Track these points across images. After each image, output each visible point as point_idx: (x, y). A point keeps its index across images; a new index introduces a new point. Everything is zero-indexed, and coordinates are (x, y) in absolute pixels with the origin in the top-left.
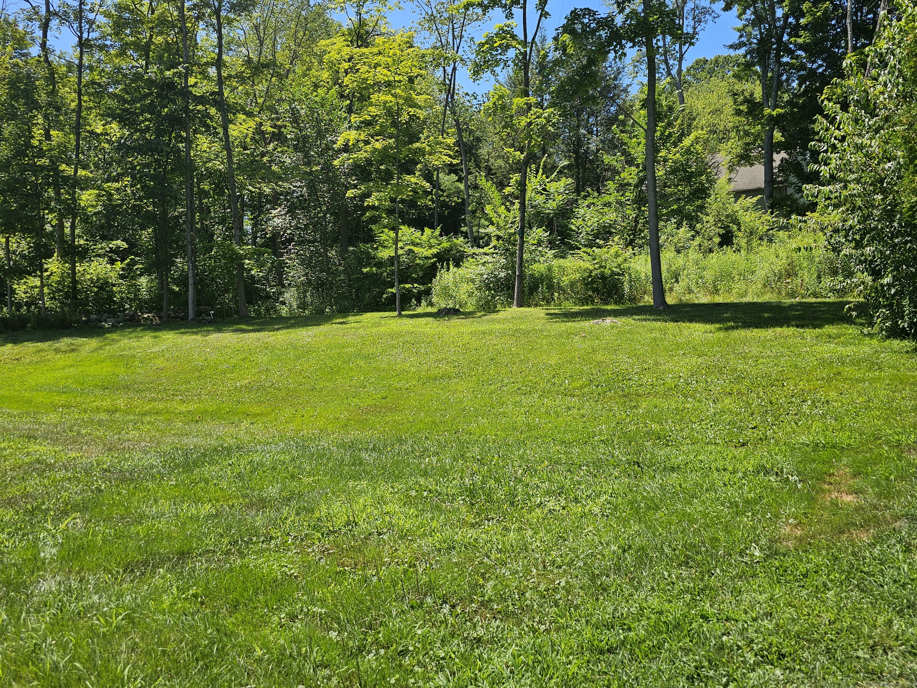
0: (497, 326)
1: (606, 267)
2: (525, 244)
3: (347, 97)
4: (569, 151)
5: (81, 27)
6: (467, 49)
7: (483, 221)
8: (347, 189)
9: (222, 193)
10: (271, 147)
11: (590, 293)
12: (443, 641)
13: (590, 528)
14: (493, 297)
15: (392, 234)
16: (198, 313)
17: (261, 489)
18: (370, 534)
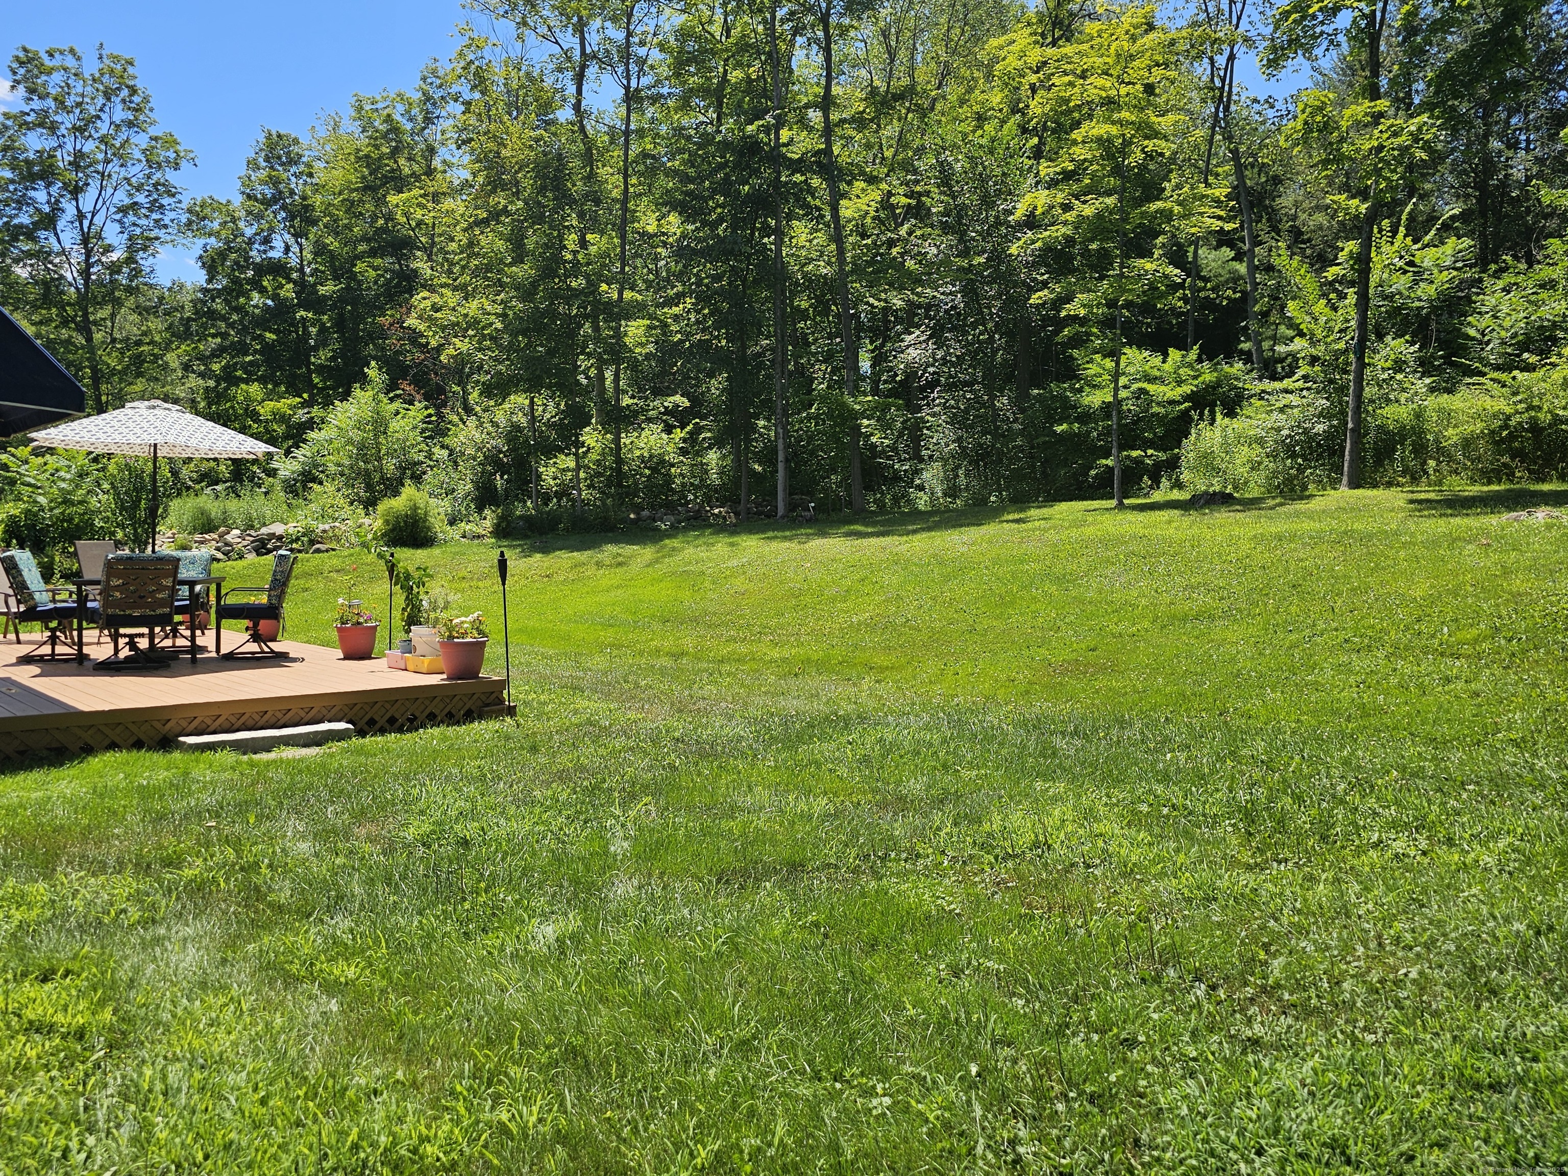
0: (1308, 525)
1: (1540, 408)
2: (1368, 371)
3: (1034, 132)
4: (1466, 185)
5: (628, 71)
6: (1256, 17)
7: (1282, 328)
8: (1031, 290)
9: (826, 312)
10: (903, 231)
11: (1506, 459)
12: (1193, 1033)
13: (1474, 891)
14: (1301, 470)
15: (1109, 364)
16: (792, 507)
17: (899, 783)
18: (1072, 865)
